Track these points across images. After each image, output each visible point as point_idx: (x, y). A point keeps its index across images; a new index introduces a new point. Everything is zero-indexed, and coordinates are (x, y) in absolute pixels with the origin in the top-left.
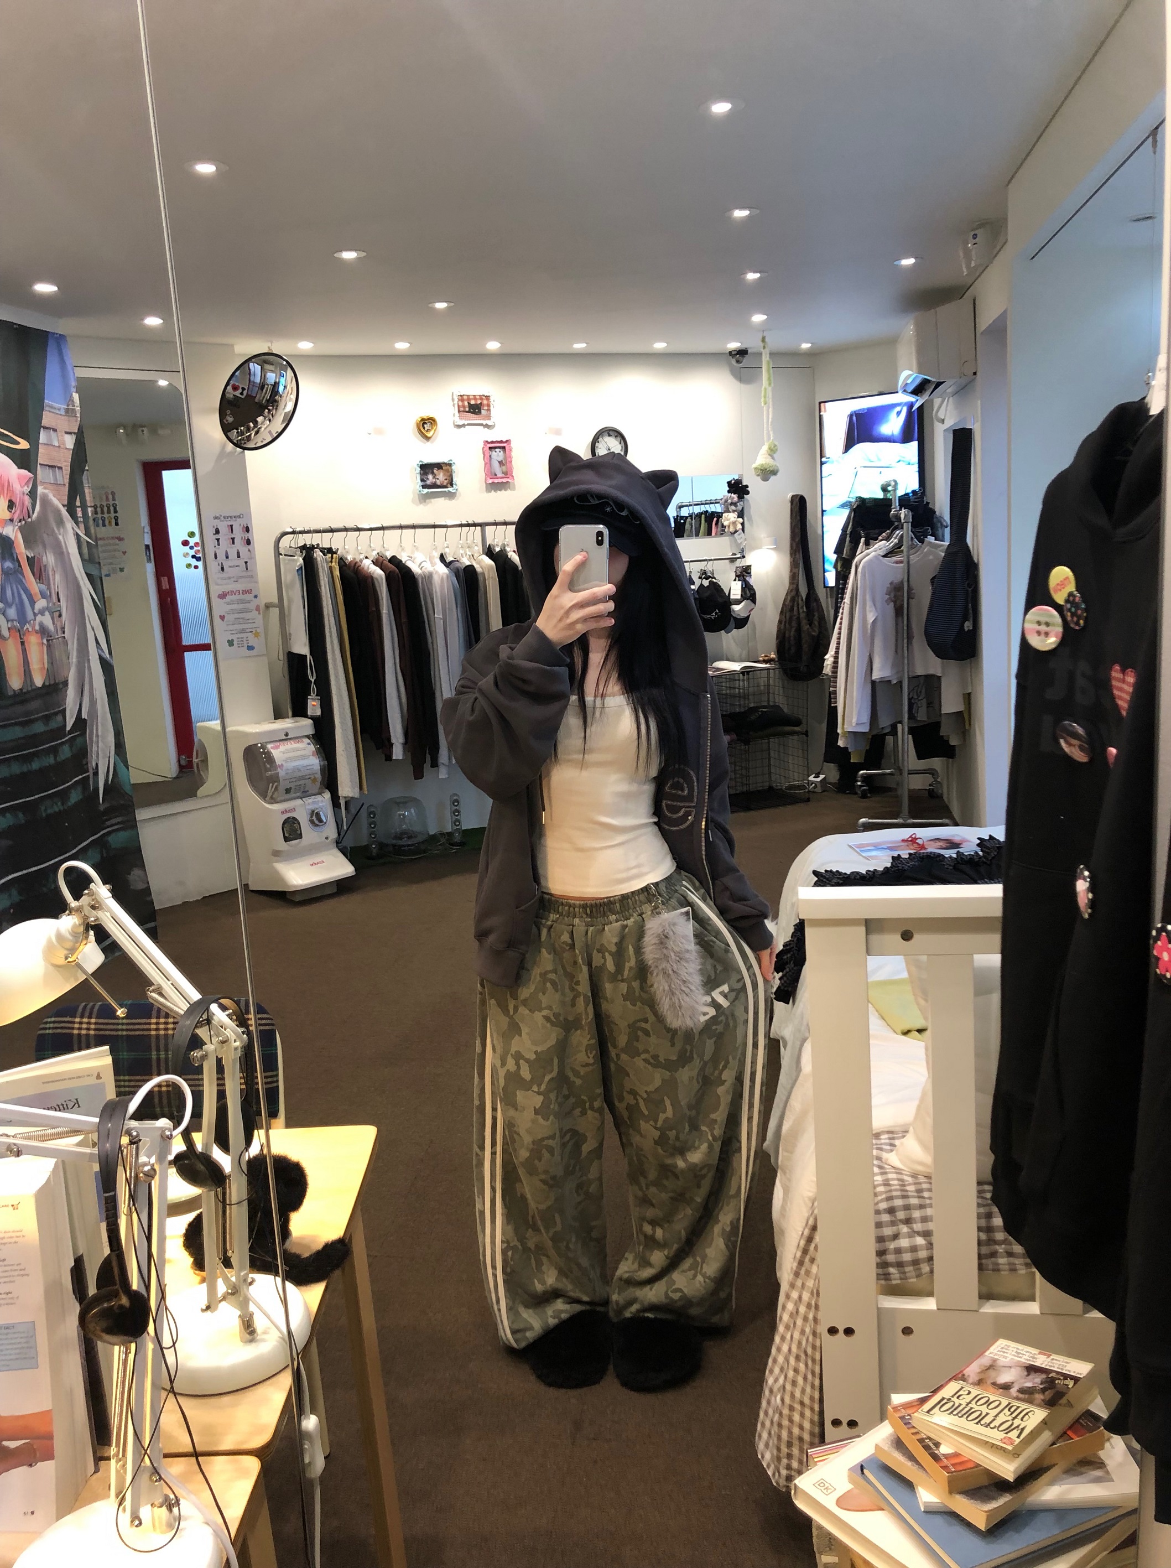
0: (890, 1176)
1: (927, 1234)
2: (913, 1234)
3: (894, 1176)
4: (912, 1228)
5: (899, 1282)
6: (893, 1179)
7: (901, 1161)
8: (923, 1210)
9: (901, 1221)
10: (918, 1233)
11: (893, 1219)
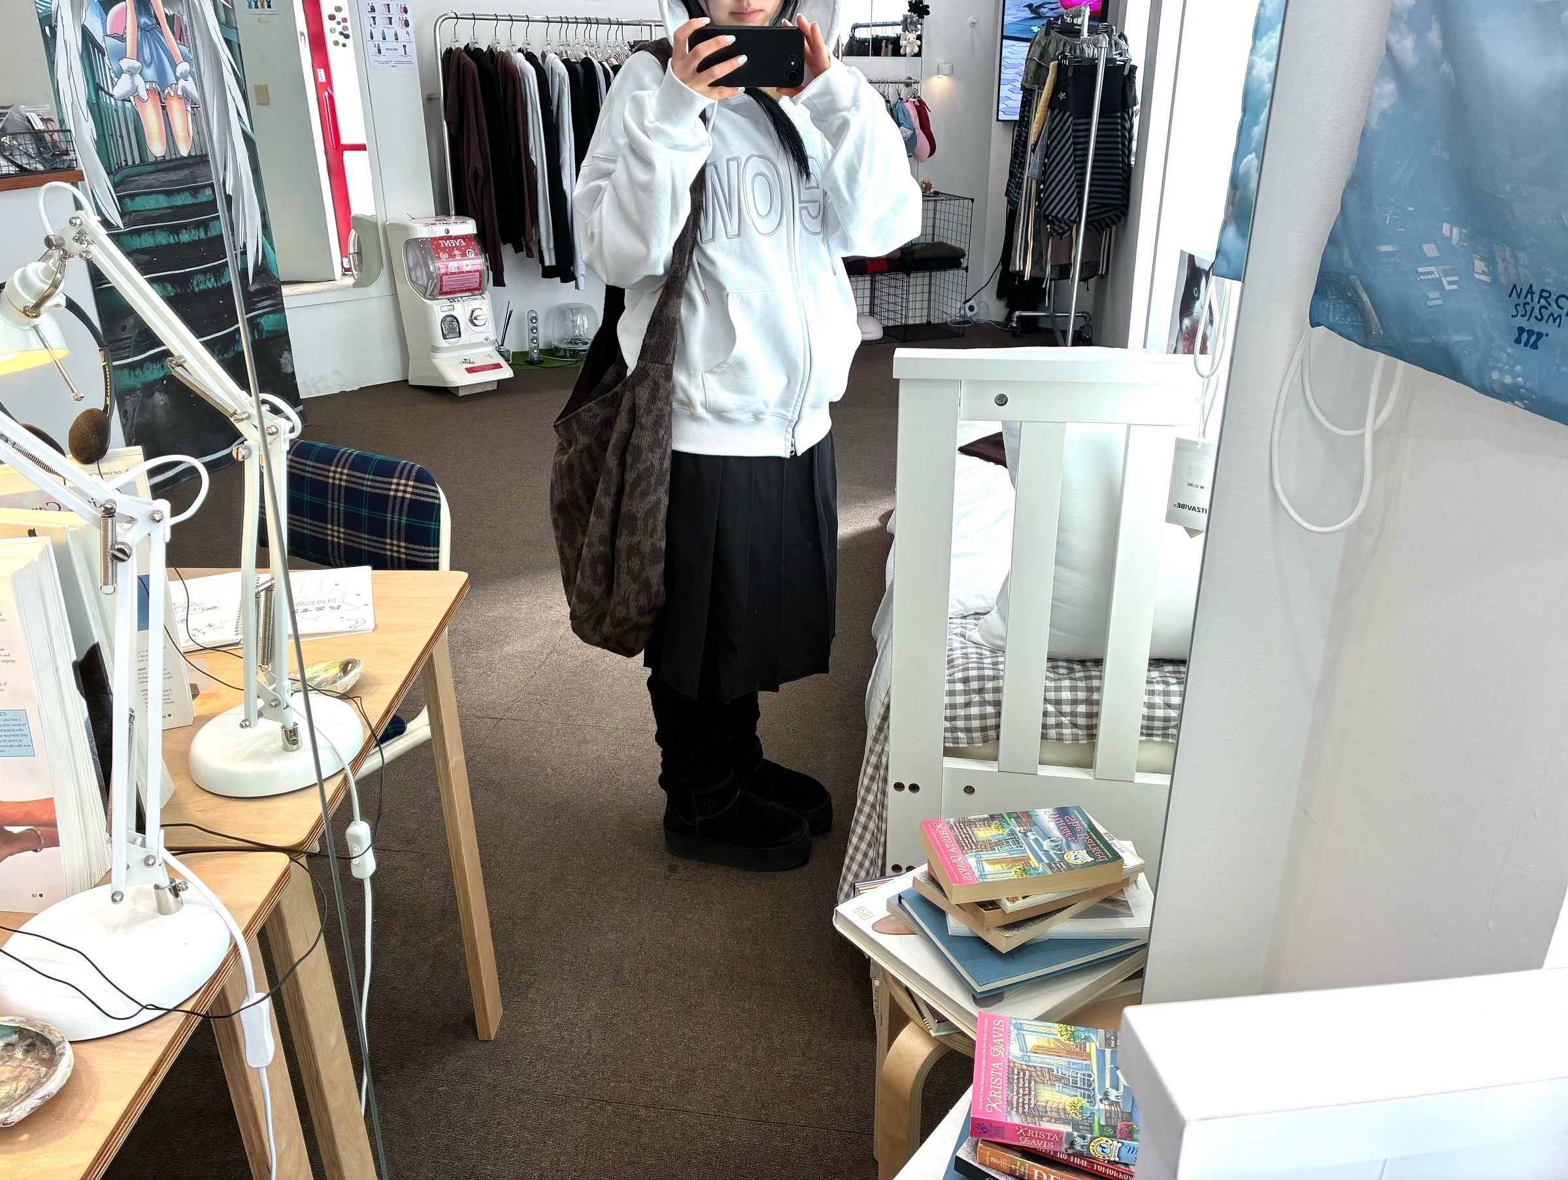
0: (970, 650)
1: (997, 704)
2: (983, 703)
3: (974, 650)
4: (984, 698)
5: (966, 745)
6: (972, 653)
7: (982, 636)
8: (996, 682)
9: (973, 690)
10: (989, 703)
11: (967, 688)
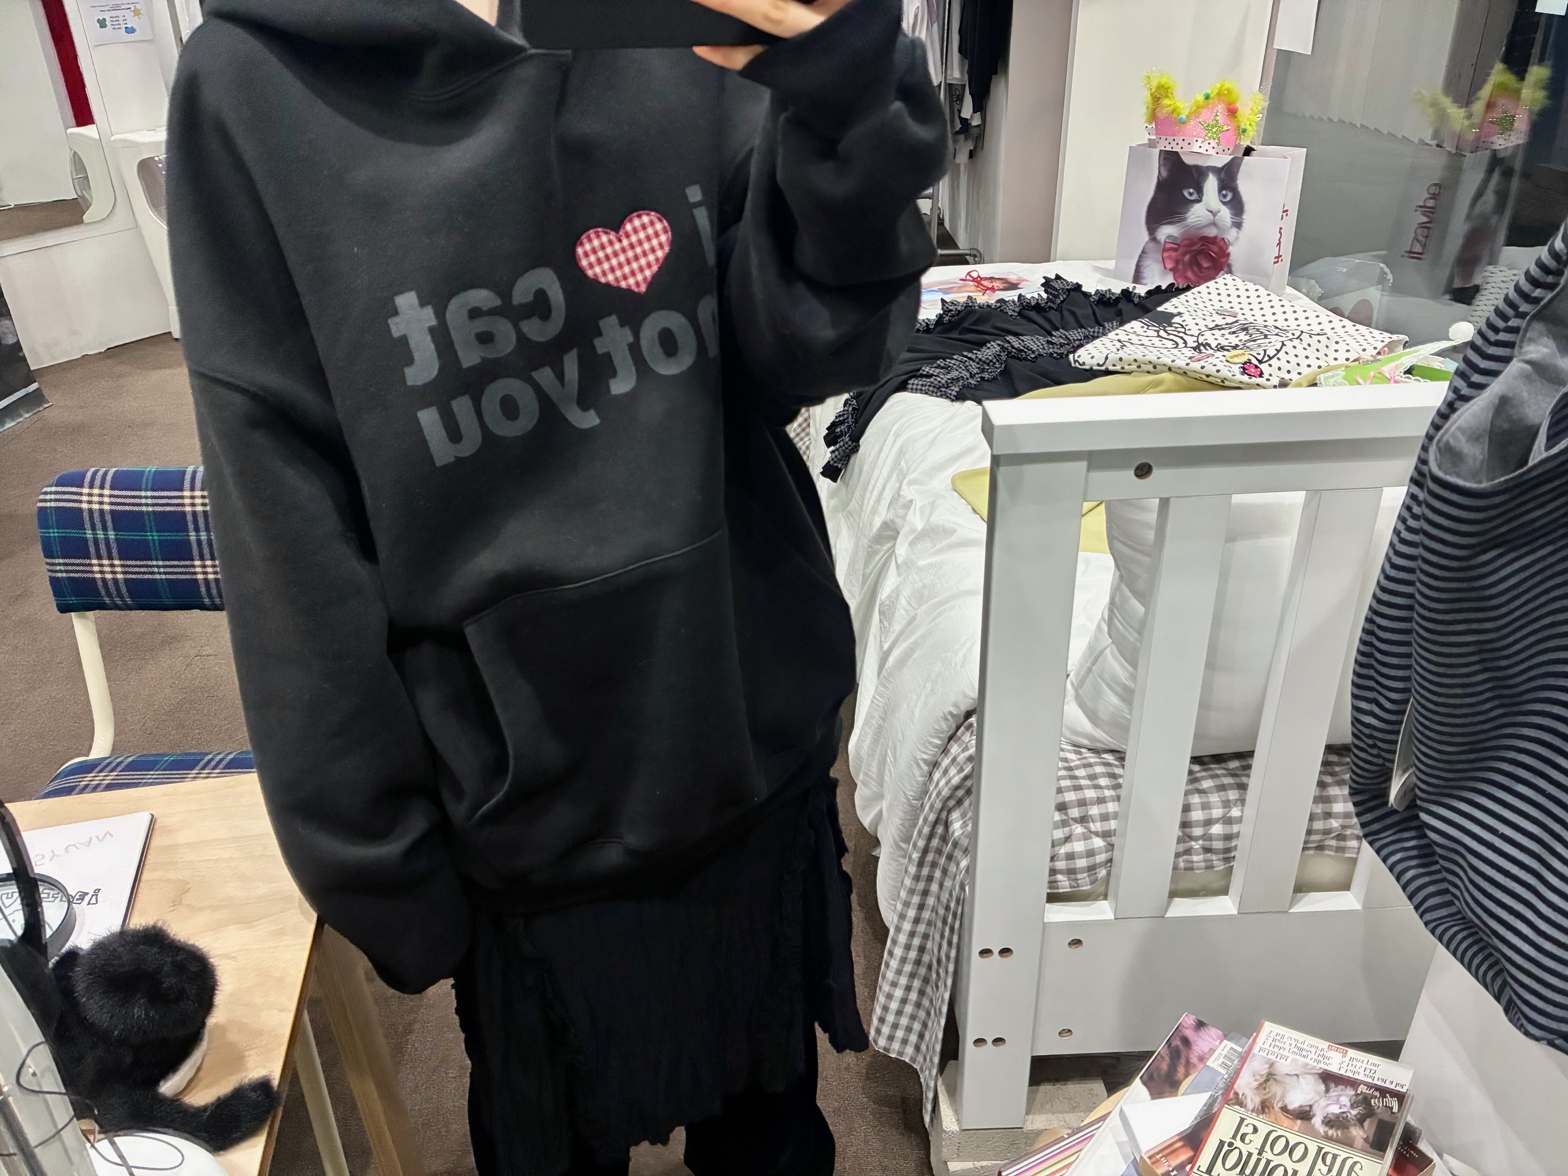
1: (1107, 835)
2: (1090, 835)
4: (1088, 828)
5: (1069, 890)
8: (1102, 806)
9: (1075, 820)
10: (1097, 834)
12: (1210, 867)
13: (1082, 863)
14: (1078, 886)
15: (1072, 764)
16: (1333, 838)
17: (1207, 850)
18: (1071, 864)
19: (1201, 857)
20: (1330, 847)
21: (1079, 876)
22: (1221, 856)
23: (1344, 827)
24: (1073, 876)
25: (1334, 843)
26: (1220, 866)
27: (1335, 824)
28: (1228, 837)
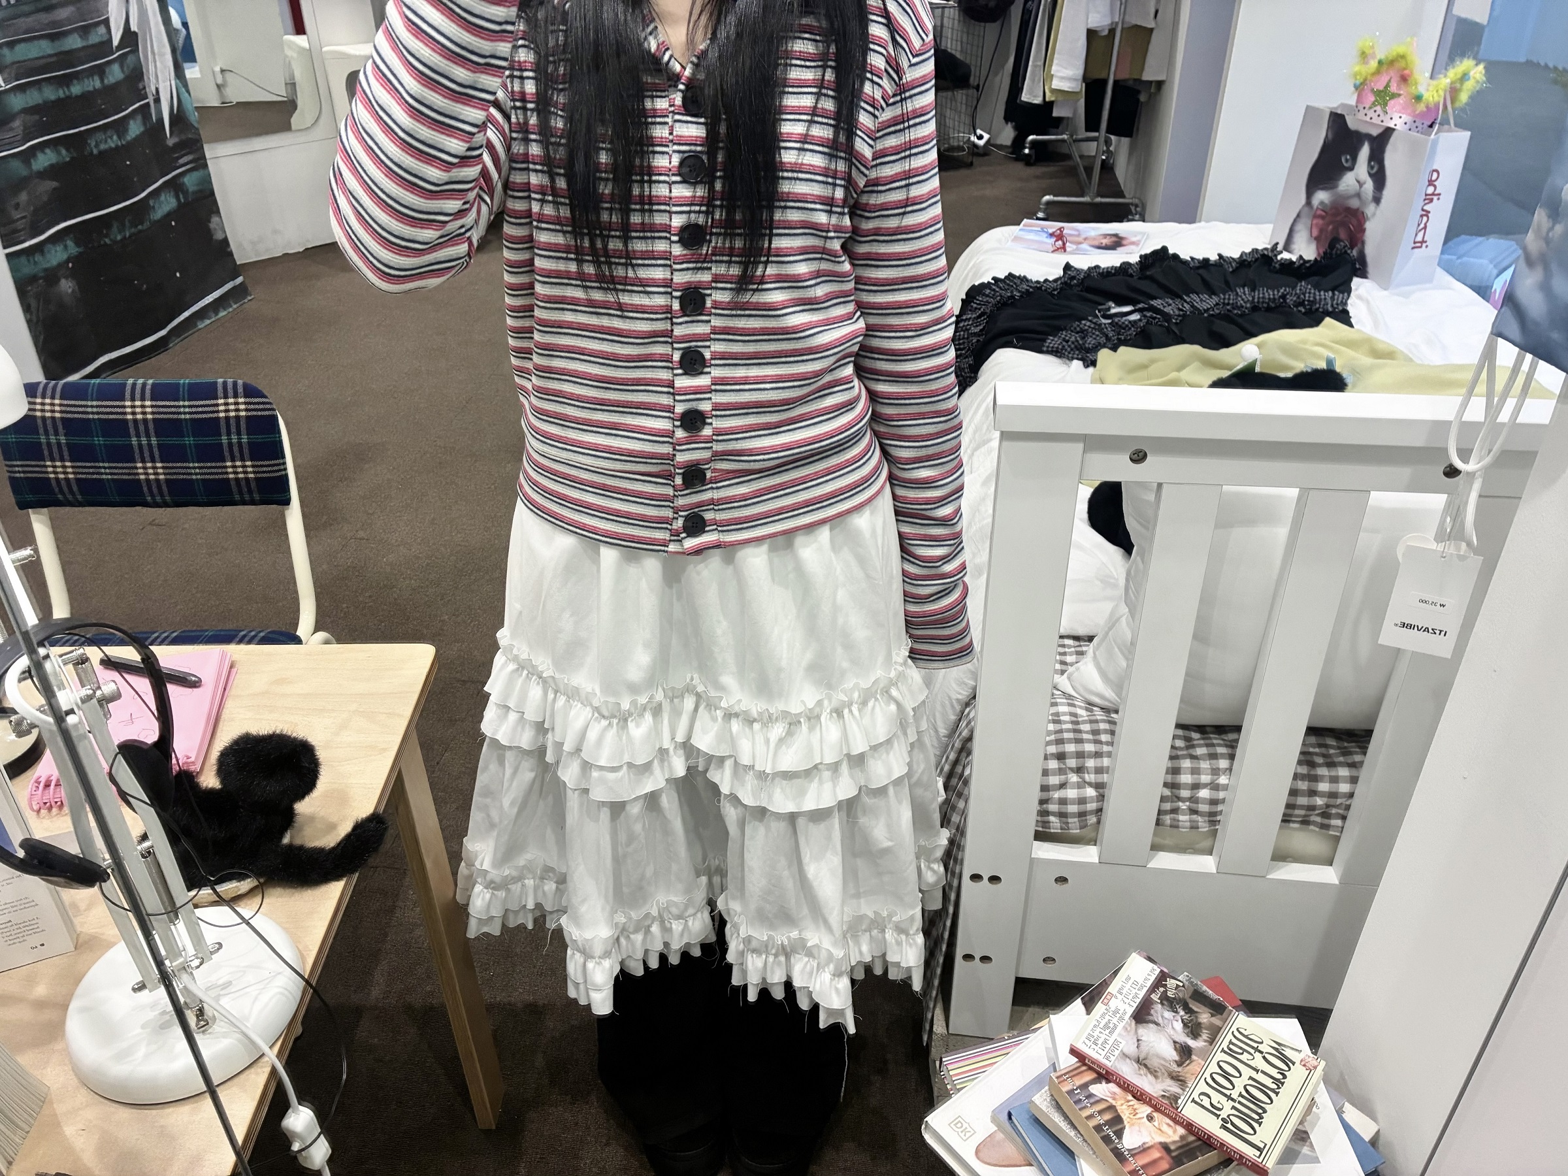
0: (1061, 708)
1: (1100, 786)
2: (1083, 784)
4: (1082, 778)
5: (1059, 831)
8: (1098, 759)
9: (1071, 769)
11: (1063, 766)
12: (1194, 827)
13: (1073, 808)
14: (1068, 829)
15: (1080, 719)
16: (1318, 815)
17: (1194, 812)
18: (1063, 809)
19: (1186, 818)
20: (1314, 823)
21: (1070, 820)
22: (1207, 819)
23: (1328, 806)
24: (1064, 819)
25: (1318, 819)
26: (1204, 827)
27: (1319, 801)
28: (1214, 802)
